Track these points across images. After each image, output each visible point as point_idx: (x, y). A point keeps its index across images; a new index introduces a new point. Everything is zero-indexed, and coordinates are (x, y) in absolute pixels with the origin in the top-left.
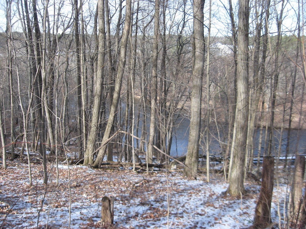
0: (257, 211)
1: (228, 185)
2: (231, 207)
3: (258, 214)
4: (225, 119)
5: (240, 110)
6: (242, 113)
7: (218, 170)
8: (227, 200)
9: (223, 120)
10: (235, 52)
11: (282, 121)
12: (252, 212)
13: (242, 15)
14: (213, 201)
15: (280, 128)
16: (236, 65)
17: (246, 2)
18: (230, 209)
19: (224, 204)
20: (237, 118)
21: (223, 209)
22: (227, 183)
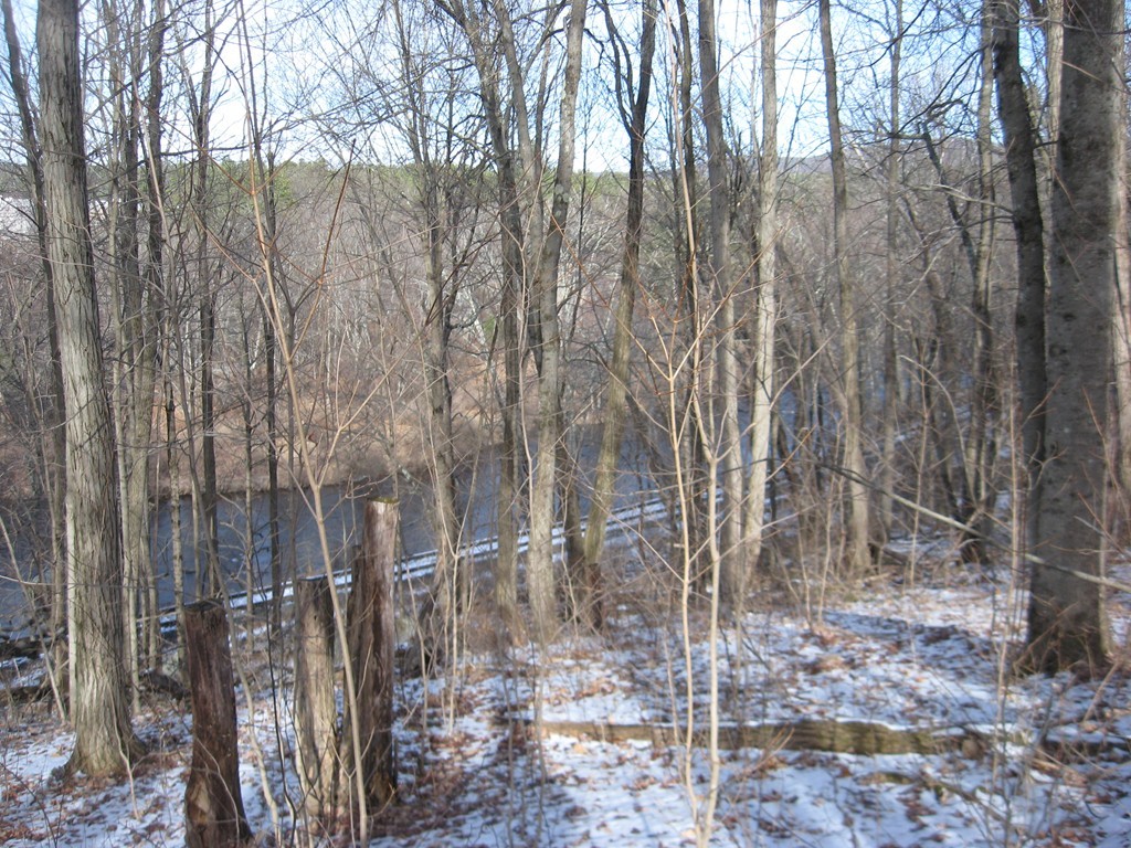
0: (191, 808)
1: (72, 738)
2: (98, 818)
3: (198, 820)
4: (33, 485)
5: (81, 446)
6: (88, 459)
7: (27, 688)
8: (75, 798)
9: (27, 490)
10: (42, 228)
11: (245, 465)
12: (176, 817)
13: (53, 87)
14: (22, 814)
15: (242, 493)
16: (50, 277)
17: (67, 38)
18: (95, 826)
19: (70, 814)
20: (74, 479)
21: (67, 835)
22: (69, 731)
